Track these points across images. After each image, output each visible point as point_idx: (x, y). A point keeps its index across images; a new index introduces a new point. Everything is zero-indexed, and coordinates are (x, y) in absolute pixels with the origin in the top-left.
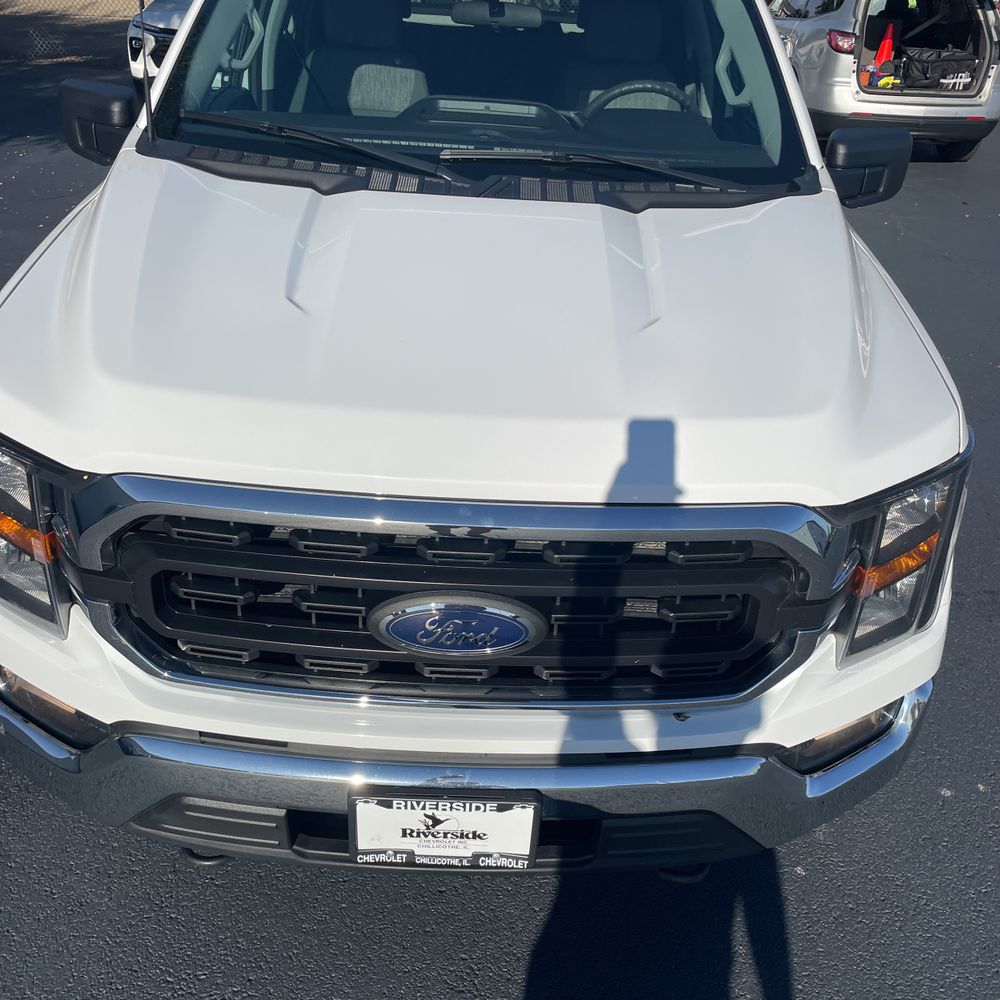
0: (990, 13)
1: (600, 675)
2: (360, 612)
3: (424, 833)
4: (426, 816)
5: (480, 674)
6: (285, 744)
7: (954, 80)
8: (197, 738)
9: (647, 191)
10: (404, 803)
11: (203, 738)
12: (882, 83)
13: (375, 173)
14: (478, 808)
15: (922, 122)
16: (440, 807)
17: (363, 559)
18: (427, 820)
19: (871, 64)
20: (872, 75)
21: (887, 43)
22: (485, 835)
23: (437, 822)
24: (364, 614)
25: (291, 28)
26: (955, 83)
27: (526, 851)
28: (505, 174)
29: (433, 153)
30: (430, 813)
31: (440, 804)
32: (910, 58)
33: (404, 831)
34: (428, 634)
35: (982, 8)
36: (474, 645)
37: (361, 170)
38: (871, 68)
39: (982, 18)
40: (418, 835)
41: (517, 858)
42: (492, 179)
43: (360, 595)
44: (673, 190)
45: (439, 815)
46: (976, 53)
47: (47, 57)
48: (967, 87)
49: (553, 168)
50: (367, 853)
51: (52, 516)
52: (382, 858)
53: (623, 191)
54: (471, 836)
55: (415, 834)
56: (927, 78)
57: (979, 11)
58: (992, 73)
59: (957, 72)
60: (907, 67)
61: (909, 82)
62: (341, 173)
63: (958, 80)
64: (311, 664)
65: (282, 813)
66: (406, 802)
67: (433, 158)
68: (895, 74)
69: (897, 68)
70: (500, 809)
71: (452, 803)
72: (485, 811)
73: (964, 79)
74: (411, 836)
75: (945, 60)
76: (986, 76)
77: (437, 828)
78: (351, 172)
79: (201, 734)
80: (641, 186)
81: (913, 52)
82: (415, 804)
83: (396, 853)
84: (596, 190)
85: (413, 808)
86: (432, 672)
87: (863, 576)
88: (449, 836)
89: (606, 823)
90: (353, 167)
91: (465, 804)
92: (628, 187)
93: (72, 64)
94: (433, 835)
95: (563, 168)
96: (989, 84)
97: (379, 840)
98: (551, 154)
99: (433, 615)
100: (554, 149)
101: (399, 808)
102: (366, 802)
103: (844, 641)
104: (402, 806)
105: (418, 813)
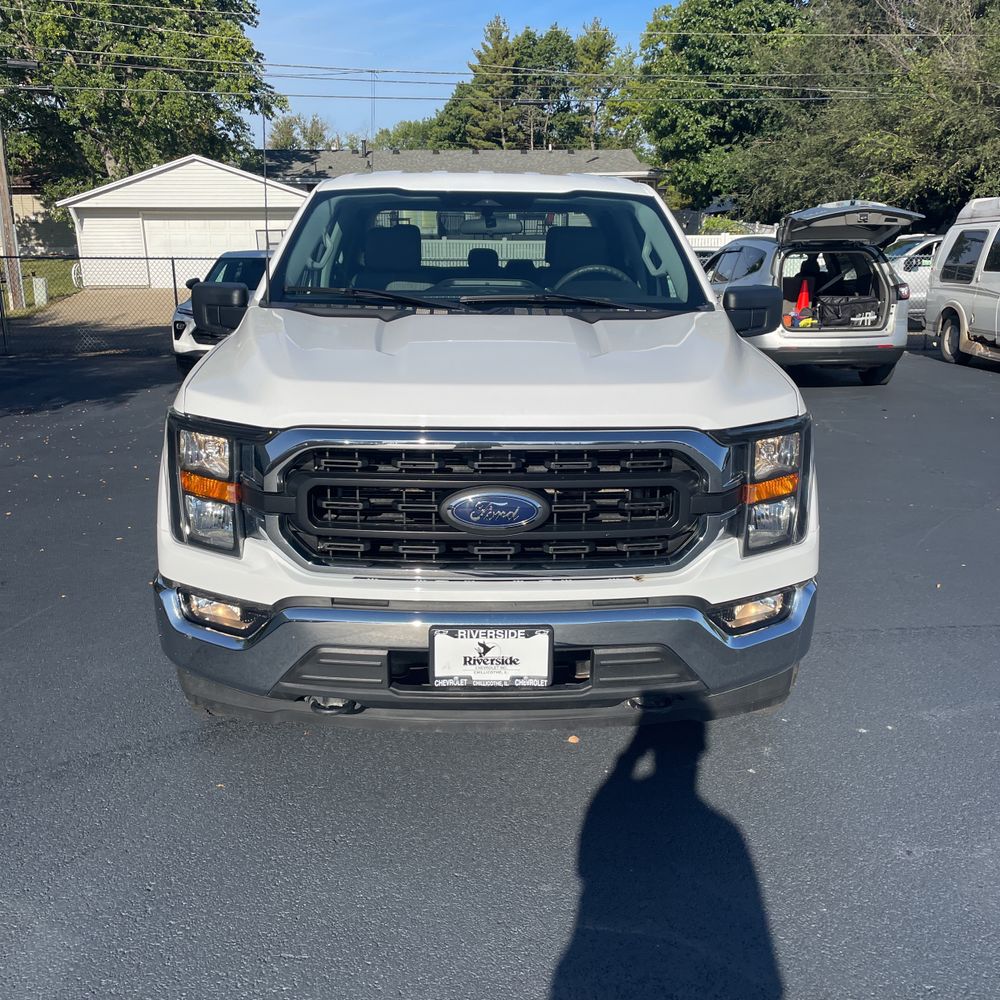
0: (885, 266)
2: (433, 508)
3: (478, 660)
4: (480, 644)
5: (509, 550)
6: (387, 604)
7: (863, 318)
8: (330, 605)
9: (599, 312)
10: (465, 633)
11: (334, 605)
12: (802, 323)
13: (419, 309)
14: (513, 634)
15: (840, 351)
16: (489, 635)
17: (436, 471)
18: (481, 648)
19: (792, 310)
20: (793, 318)
21: (804, 295)
22: (518, 660)
23: (487, 649)
24: (435, 509)
25: (341, 260)
26: (864, 321)
27: (546, 675)
29: (455, 300)
30: (481, 640)
31: (488, 632)
32: (823, 303)
33: (465, 658)
34: (477, 513)
35: (877, 261)
37: (409, 308)
38: (792, 314)
39: (878, 269)
40: (474, 663)
41: (540, 678)
43: (433, 498)
45: (489, 642)
46: (878, 296)
47: (91, 351)
48: (874, 323)
49: (535, 304)
50: (441, 678)
51: (240, 473)
52: (451, 682)
54: (508, 662)
55: (472, 662)
56: (839, 318)
57: (875, 264)
58: (893, 310)
59: (863, 311)
60: (822, 311)
61: (825, 322)
62: (396, 310)
63: (866, 318)
64: (404, 549)
65: (385, 653)
66: (467, 632)
67: (456, 302)
68: (814, 318)
69: (814, 313)
70: (527, 636)
71: (496, 631)
72: (517, 637)
73: (871, 317)
74: (470, 663)
75: (852, 303)
76: (889, 313)
77: (488, 655)
79: (333, 600)
81: (826, 299)
82: (472, 633)
83: (460, 678)
85: (471, 637)
86: (479, 550)
88: (495, 662)
89: (597, 652)
90: (405, 307)
91: (504, 631)
93: (114, 355)
94: (484, 663)
95: (542, 304)
96: (892, 319)
97: (449, 667)
99: (479, 502)
101: (462, 637)
102: (441, 632)
103: (742, 541)
104: (464, 635)
105: (474, 642)
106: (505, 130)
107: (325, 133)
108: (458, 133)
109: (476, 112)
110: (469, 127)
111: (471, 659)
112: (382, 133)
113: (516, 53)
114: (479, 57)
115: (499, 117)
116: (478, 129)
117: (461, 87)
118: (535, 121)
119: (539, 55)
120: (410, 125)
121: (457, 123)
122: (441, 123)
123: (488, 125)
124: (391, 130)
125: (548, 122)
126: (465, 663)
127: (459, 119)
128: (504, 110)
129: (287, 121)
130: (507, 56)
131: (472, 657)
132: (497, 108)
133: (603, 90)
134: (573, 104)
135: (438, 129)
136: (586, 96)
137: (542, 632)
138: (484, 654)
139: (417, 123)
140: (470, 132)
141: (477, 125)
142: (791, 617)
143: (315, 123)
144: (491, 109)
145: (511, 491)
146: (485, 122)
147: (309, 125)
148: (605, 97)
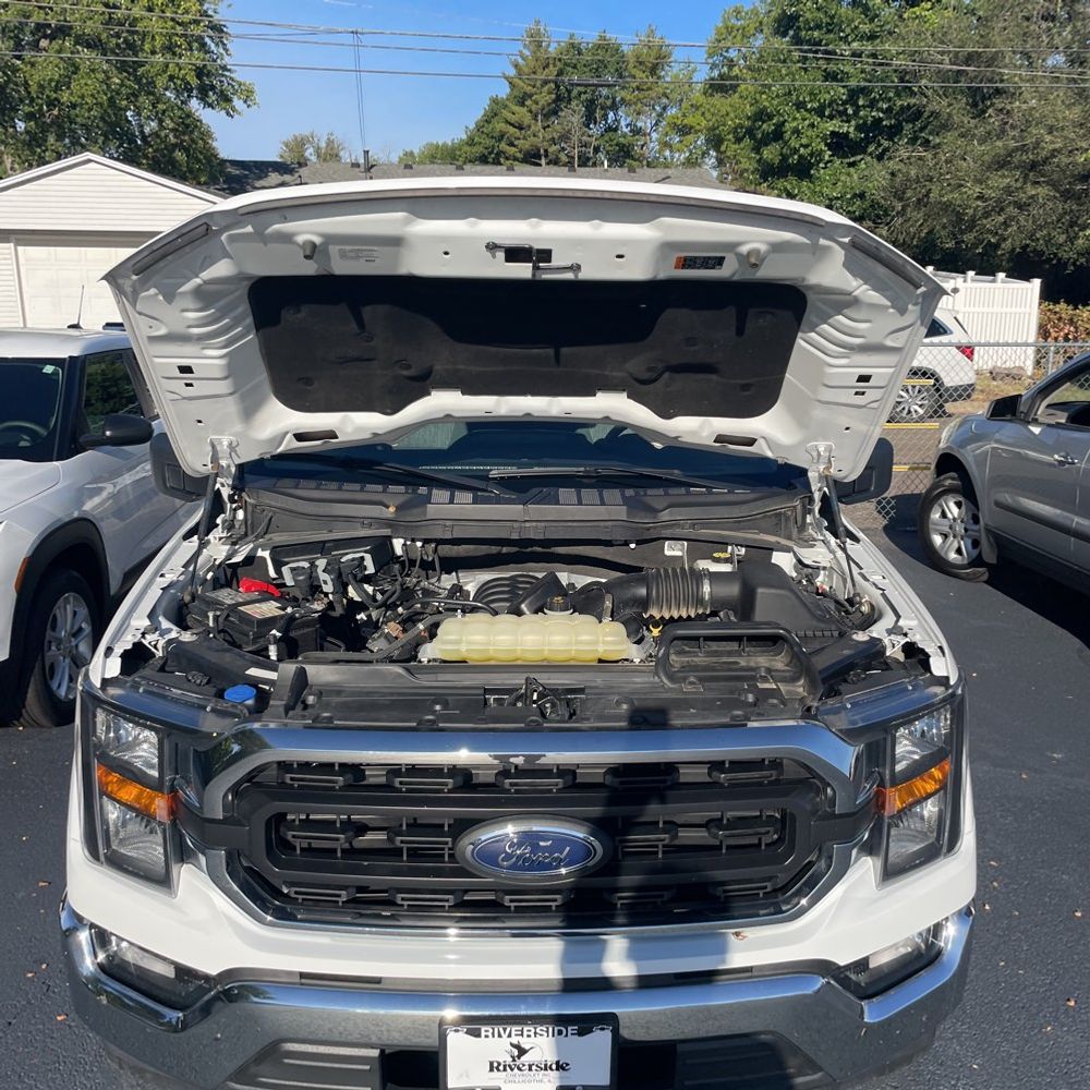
1: (662, 896)
2: (447, 843)
3: (510, 1066)
4: (512, 1044)
5: (555, 900)
6: (378, 981)
8: (297, 980)
9: (666, 494)
10: (491, 1031)
11: (303, 981)
13: (435, 491)
14: (560, 1033)
16: (525, 1033)
17: (450, 791)
18: (514, 1050)
22: (567, 1065)
23: (522, 1052)
24: (450, 845)
28: (545, 487)
29: (484, 474)
30: (515, 1040)
31: (525, 1029)
33: (491, 1064)
34: (508, 857)
36: (549, 867)
37: (423, 490)
40: (505, 1070)
42: (535, 491)
43: (446, 829)
44: (688, 493)
45: (525, 1043)
49: (585, 481)
51: (175, 779)
53: (645, 495)
54: (554, 1067)
55: (501, 1068)
62: (406, 493)
64: (403, 899)
65: (375, 1053)
66: (493, 1029)
67: (485, 478)
70: (581, 1033)
71: (535, 1028)
72: (567, 1035)
74: (498, 1070)
77: (523, 1058)
78: (415, 491)
79: (303, 975)
80: (661, 491)
82: (501, 1030)
84: (623, 495)
85: (500, 1036)
86: (511, 901)
87: (884, 795)
88: (534, 1068)
89: (680, 1048)
90: (415, 487)
91: (548, 1028)
92: (650, 492)
94: (519, 1069)
95: (594, 481)
97: (467, 1076)
98: (582, 469)
99: (511, 840)
100: (584, 466)
101: (487, 1036)
102: (456, 1031)
103: (879, 862)
104: (490, 1034)
105: (505, 1042)
106: (546, 151)
107: (342, 154)
108: (490, 153)
109: (512, 130)
110: (503, 146)
111: (499, 1064)
112: (405, 155)
113: (558, 63)
114: (516, 66)
115: (538, 136)
116: (514, 149)
117: (495, 101)
118: (580, 141)
119: (585, 66)
120: (437, 147)
121: (489, 142)
122: (471, 142)
123: (525, 145)
124: (416, 152)
125: (595, 143)
126: (491, 1070)
127: (492, 137)
128: (544, 129)
129: (299, 139)
130: (547, 66)
131: (501, 1061)
132: (536, 125)
133: (658, 108)
134: (623, 123)
135: (468, 149)
136: (639, 114)
137: (603, 1029)
138: (519, 1057)
139: (445, 144)
140: (504, 153)
141: (512, 144)
142: (945, 958)
143: (330, 142)
144: (529, 127)
145: (556, 823)
146: (522, 141)
147: (323, 145)
148: (660, 115)
